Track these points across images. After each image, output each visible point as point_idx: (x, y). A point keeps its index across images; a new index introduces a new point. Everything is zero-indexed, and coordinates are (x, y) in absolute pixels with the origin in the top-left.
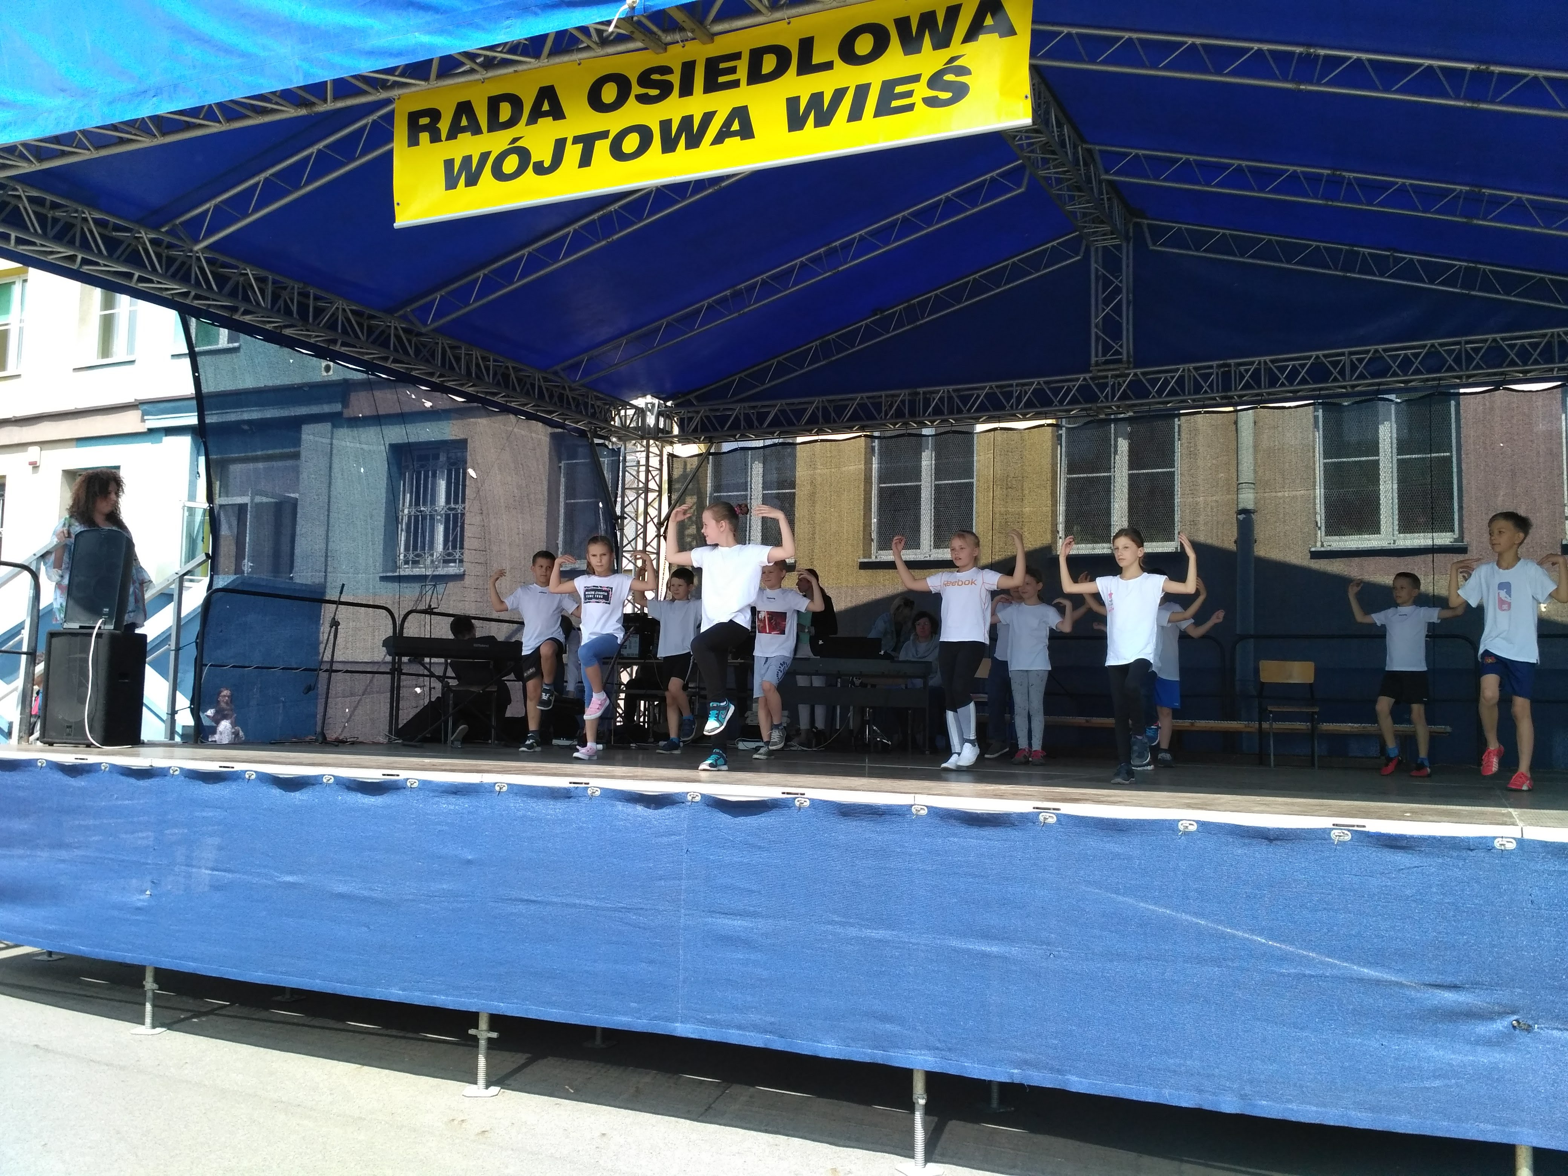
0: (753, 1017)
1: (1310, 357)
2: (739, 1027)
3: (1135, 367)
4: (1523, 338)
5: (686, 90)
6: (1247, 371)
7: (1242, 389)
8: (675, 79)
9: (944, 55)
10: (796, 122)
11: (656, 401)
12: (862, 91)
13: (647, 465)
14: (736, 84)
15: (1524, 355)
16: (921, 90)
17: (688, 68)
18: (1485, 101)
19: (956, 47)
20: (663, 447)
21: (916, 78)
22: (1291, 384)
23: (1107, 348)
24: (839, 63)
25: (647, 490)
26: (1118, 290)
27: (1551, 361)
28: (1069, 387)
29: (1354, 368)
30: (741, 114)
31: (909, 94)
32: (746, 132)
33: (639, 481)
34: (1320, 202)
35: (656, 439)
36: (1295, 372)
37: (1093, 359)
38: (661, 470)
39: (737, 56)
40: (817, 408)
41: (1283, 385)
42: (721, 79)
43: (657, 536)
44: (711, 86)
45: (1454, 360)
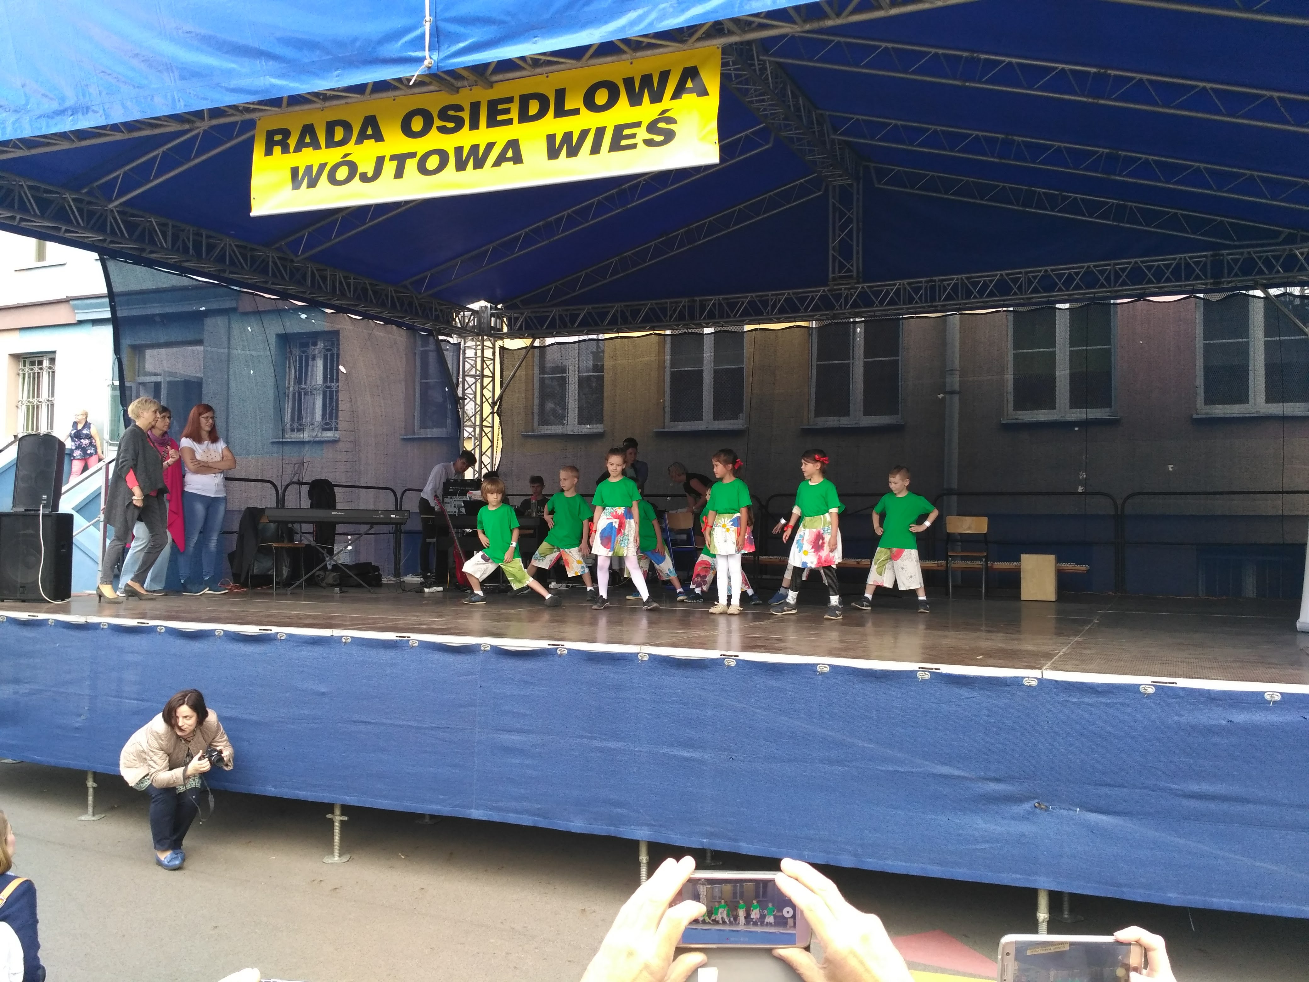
0: (526, 805)
1: (996, 275)
2: (516, 812)
3: (864, 282)
4: (1158, 261)
5: (474, 126)
6: (949, 285)
7: (944, 300)
8: (466, 115)
9: (657, 108)
10: (553, 153)
11: (489, 305)
12: (600, 132)
13: (483, 357)
14: (509, 122)
15: (1159, 275)
16: (642, 134)
17: (475, 108)
18: (1103, 98)
19: (666, 102)
20: (495, 341)
21: (638, 124)
22: (981, 296)
23: (842, 266)
24: (583, 110)
25: (483, 376)
26: (850, 220)
27: (1178, 279)
28: (813, 296)
29: (1030, 282)
30: (514, 144)
31: (633, 136)
32: (517, 159)
33: (476, 370)
34: (996, 160)
35: (489, 335)
36: (985, 286)
37: (831, 276)
38: (494, 360)
39: (510, 100)
40: (617, 311)
41: (975, 297)
42: (500, 118)
43: (491, 413)
44: (492, 123)
45: (1105, 279)
